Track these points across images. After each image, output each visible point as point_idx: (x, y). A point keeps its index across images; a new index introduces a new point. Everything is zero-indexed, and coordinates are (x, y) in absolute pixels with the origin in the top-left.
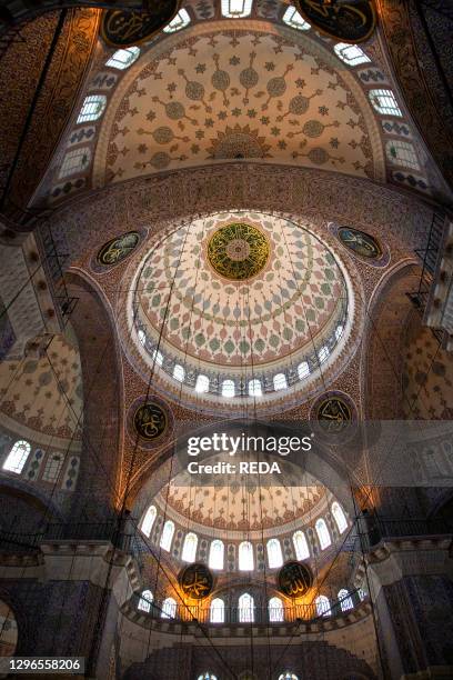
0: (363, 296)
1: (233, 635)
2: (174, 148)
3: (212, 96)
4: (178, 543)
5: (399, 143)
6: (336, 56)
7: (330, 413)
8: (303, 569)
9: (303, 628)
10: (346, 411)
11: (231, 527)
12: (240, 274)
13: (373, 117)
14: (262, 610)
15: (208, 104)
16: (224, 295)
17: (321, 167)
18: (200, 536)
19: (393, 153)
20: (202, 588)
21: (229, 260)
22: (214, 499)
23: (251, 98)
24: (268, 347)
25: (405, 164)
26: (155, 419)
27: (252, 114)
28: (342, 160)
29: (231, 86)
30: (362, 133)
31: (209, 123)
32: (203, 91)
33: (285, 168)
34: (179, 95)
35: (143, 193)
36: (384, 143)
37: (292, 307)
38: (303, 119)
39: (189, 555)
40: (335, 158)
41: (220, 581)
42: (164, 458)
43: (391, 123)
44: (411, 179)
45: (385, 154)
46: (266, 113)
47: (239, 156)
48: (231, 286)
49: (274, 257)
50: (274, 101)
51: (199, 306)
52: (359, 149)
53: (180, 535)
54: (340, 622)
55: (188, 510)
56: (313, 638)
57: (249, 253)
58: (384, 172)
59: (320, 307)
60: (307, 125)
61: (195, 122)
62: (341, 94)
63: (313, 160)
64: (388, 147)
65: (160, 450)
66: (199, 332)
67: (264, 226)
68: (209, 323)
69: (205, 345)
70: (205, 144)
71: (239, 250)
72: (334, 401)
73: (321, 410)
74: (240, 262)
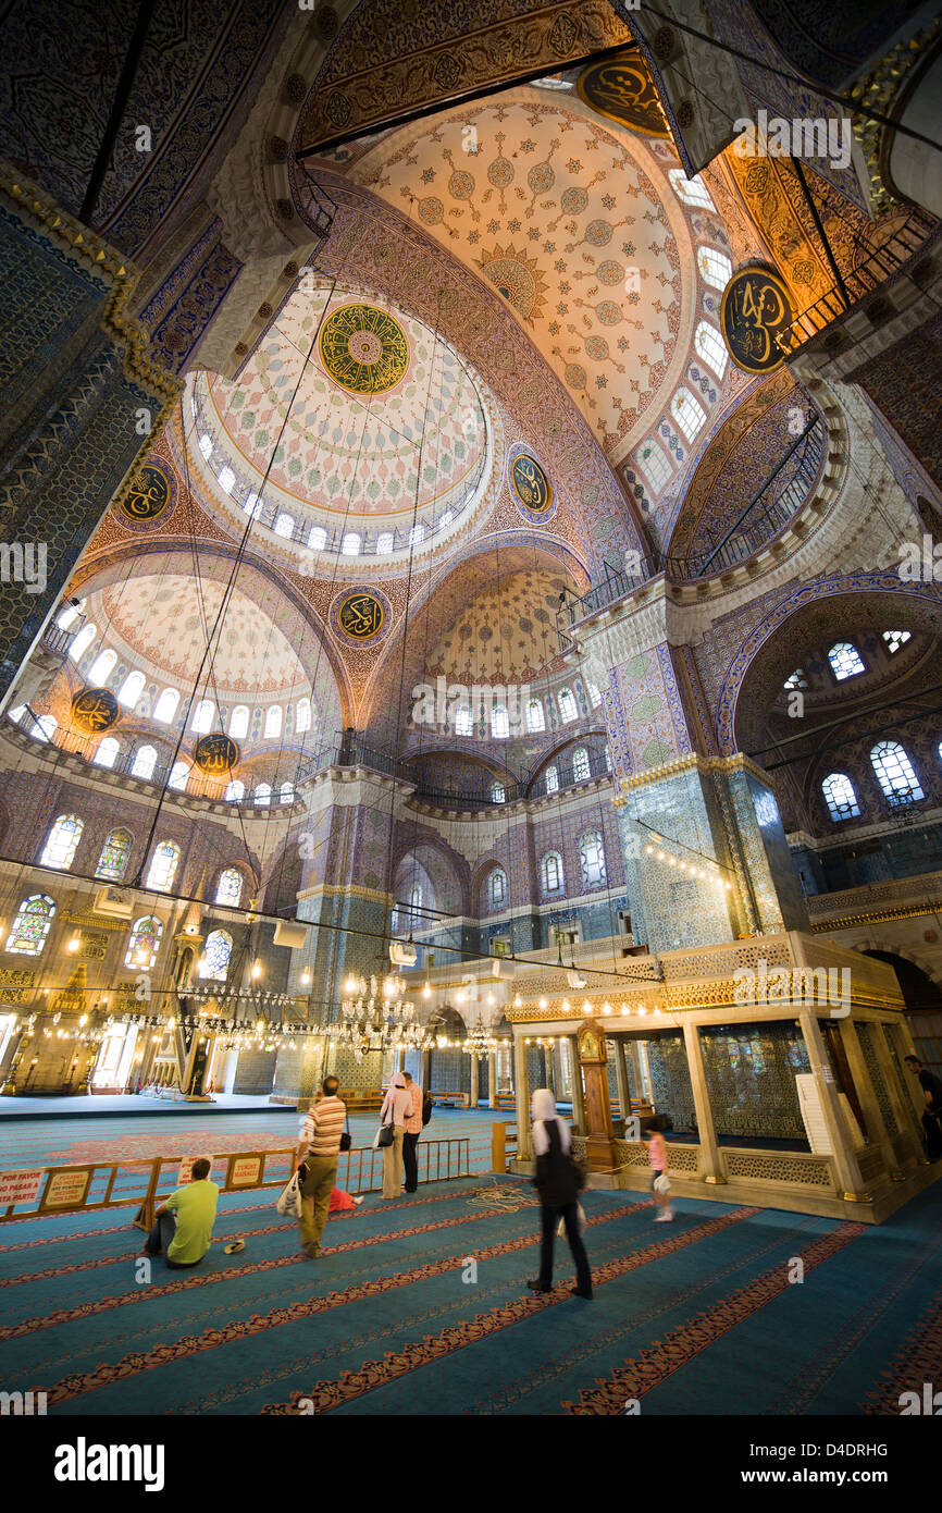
0: (480, 524)
1: (121, 784)
2: (457, 212)
3: (550, 204)
4: (91, 655)
5: (661, 454)
6: (695, 329)
7: (361, 611)
8: (232, 748)
9: (206, 805)
10: (378, 619)
11: (164, 665)
13: (662, 406)
14: (163, 771)
15: (537, 206)
16: (310, 386)
17: (568, 388)
18: (122, 659)
19: (647, 454)
20: (101, 720)
21: (346, 350)
22: (160, 623)
23: (578, 252)
24: (322, 487)
25: (647, 473)
26: (153, 493)
27: (561, 266)
28: (593, 404)
29: (576, 218)
30: (636, 406)
31: (514, 226)
32: (548, 187)
33: (539, 357)
34: (525, 164)
35: (389, 239)
36: (647, 437)
37: (378, 463)
38: (599, 329)
39: (98, 676)
40: (588, 396)
41: (123, 720)
42: (141, 550)
43: (673, 433)
44: (639, 490)
45: (638, 445)
46: (573, 283)
47: (505, 292)
48: (325, 382)
49: (399, 391)
50: (593, 282)
51: (273, 376)
52: (617, 413)
53: (99, 645)
54: (250, 813)
55: (120, 621)
56: (213, 818)
57: (375, 361)
58: (621, 459)
60: (595, 338)
61: (503, 208)
62: (657, 354)
63: (567, 375)
64: (647, 444)
65: (141, 538)
66: (252, 409)
67: (417, 349)
68: (270, 406)
69: (250, 430)
70: (488, 242)
71: (366, 348)
72: (371, 600)
73: (352, 601)
74: (357, 364)
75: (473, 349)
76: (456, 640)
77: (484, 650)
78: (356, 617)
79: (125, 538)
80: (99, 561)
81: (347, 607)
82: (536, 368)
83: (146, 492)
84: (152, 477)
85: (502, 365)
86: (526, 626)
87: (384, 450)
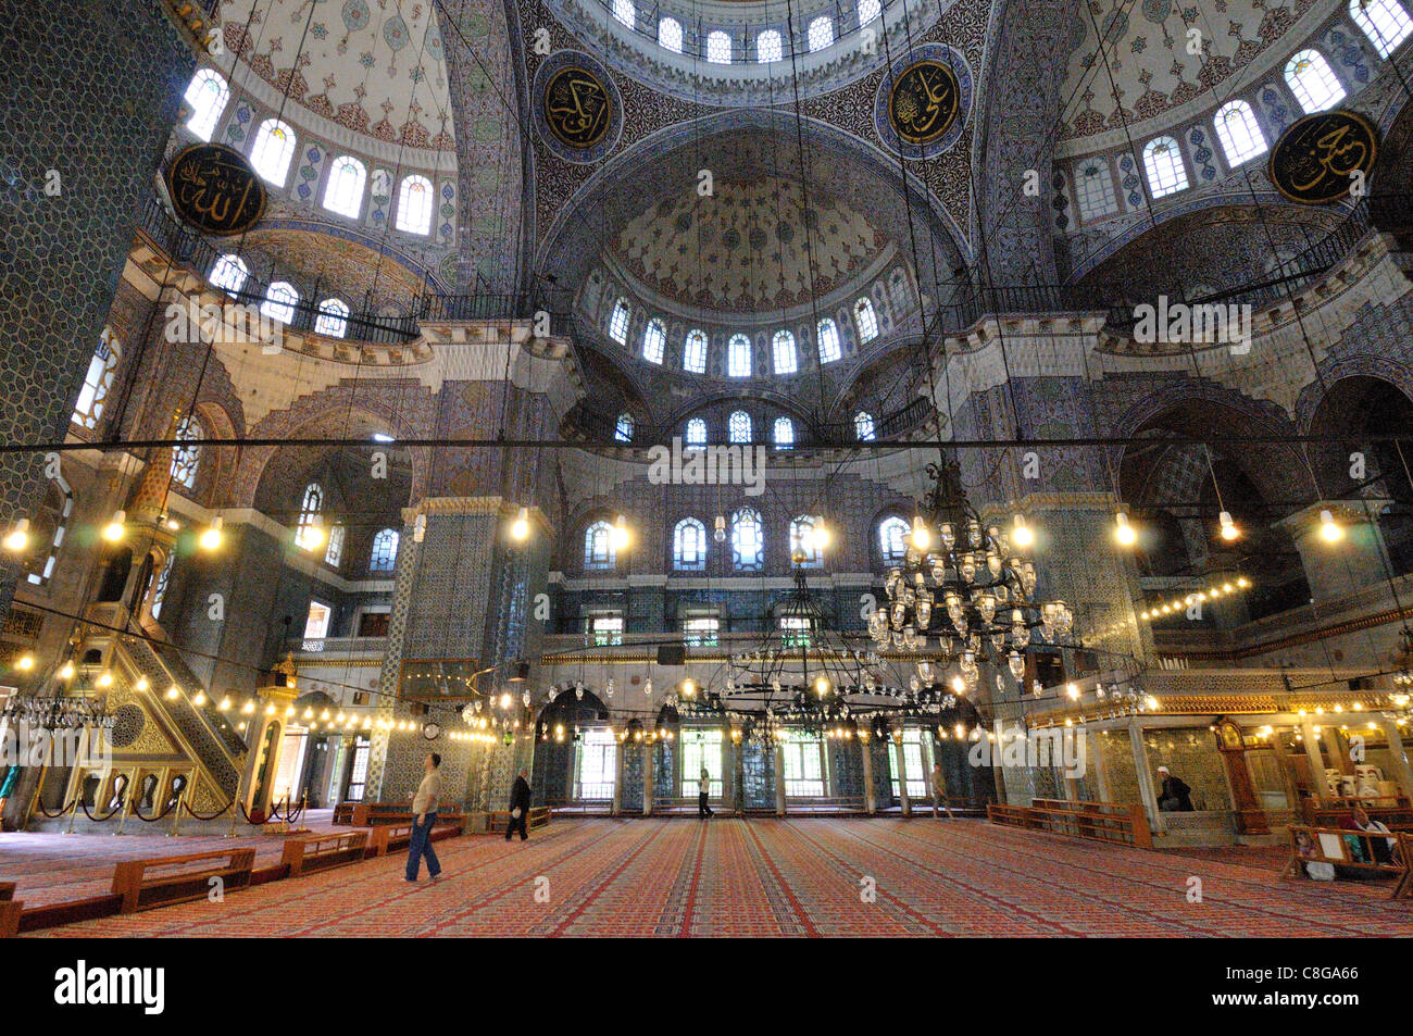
5: (1110, 184)
8: (252, 193)
13: (1134, 138)
19: (1092, 171)
25: (1080, 191)
30: (1108, 115)
36: (1102, 154)
38: (1134, 10)
43: (1134, 173)
44: (1062, 201)
45: (1087, 156)
52: (1083, 106)
58: (1061, 156)
60: (1123, 15)
62: (1165, 84)
72: (601, 93)
73: (574, 75)
78: (572, 104)
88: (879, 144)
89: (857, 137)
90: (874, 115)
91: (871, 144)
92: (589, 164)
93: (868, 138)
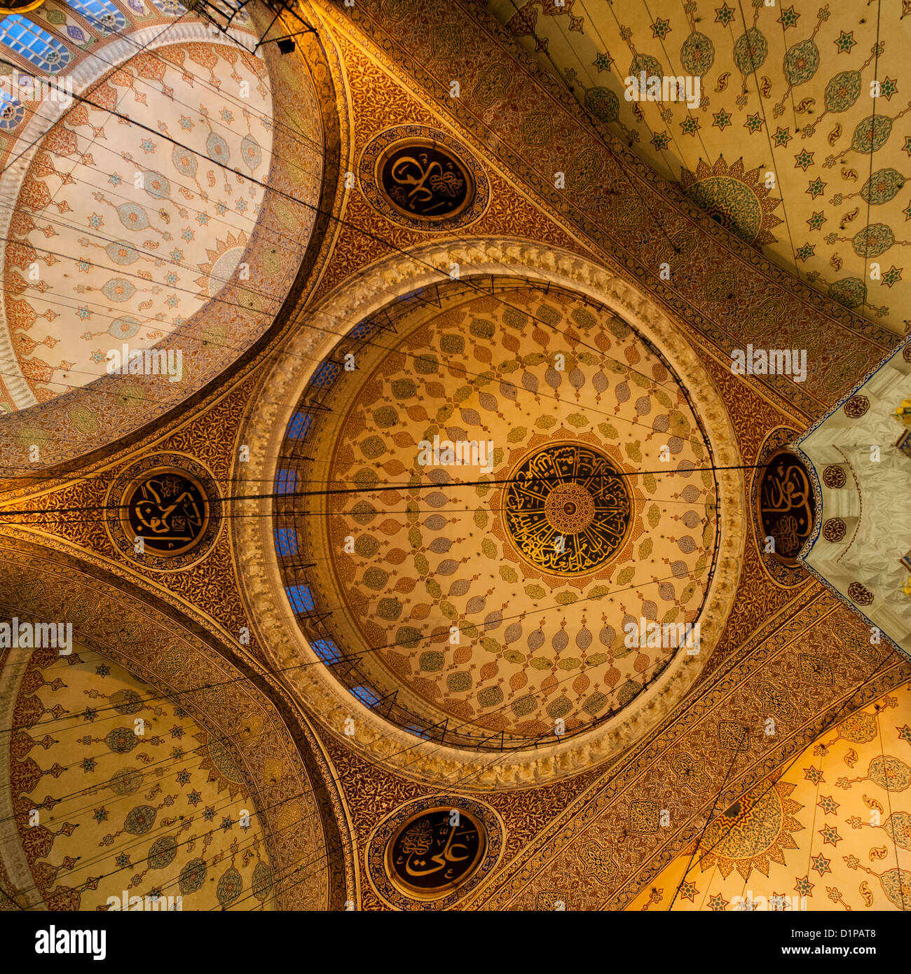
12: (529, 475)
16: (518, 420)
21: (567, 480)
24: (372, 429)
48: (523, 444)
49: (509, 555)
59: (367, 574)
66: (498, 336)
67: (572, 589)
68: (497, 362)
69: (467, 330)
70: (806, 793)
71: (569, 509)
72: (197, 530)
73: (197, 495)
74: (546, 493)
75: (657, 763)
76: (112, 685)
77: (87, 741)
78: (166, 501)
79: (358, 133)
80: (329, 84)
81: (186, 485)
82: (635, 871)
83: (426, 184)
84: (448, 199)
85: (636, 811)
86: (140, 821)
87: (423, 529)
88: (361, 846)
89: (349, 819)
90: (384, 818)
91: (353, 836)
92: (117, 549)
93: (357, 829)
